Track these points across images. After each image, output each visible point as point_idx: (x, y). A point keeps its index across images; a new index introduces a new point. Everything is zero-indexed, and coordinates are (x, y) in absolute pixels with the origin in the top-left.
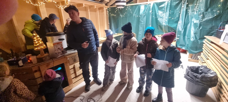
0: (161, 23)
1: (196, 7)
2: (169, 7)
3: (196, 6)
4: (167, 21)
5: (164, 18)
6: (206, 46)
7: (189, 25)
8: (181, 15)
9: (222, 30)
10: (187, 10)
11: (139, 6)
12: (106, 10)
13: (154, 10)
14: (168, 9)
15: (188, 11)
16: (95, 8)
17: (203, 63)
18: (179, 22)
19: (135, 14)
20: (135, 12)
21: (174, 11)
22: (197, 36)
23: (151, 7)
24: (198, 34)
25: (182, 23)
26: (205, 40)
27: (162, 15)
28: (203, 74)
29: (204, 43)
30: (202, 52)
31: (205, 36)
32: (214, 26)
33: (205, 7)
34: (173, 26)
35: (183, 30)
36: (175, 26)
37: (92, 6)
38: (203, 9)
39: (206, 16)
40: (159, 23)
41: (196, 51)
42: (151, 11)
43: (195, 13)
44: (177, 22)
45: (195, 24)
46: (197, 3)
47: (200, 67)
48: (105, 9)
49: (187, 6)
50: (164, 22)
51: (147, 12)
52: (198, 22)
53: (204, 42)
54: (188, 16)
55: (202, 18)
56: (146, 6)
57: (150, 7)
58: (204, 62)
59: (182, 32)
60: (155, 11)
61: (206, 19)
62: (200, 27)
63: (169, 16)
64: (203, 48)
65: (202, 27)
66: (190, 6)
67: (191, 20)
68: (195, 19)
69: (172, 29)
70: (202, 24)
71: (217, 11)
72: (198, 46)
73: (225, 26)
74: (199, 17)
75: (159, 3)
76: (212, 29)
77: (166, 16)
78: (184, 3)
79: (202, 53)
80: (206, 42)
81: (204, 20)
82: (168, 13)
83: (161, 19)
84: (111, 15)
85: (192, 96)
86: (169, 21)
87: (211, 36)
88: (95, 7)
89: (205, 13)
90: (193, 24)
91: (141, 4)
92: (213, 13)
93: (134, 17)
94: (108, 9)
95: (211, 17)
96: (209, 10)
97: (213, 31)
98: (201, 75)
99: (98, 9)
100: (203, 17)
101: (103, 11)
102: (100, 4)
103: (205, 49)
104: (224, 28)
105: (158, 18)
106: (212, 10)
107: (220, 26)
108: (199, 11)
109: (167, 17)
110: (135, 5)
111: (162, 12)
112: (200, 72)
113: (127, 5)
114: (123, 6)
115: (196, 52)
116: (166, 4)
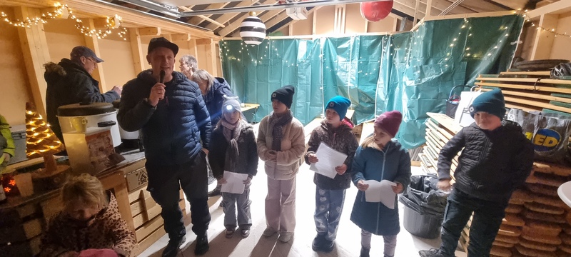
0: (344, 82)
1: (408, 54)
2: (357, 49)
3: (407, 51)
4: (354, 78)
5: (348, 72)
6: (430, 133)
7: (398, 88)
8: (381, 67)
9: (455, 102)
10: (391, 58)
11: (295, 42)
12: (217, 45)
13: (328, 54)
14: (357, 54)
15: (395, 61)
16: (189, 40)
17: (429, 167)
18: (378, 82)
19: (288, 59)
20: (286, 56)
21: (368, 58)
22: (413, 112)
23: (322, 47)
24: (416, 109)
25: (385, 85)
26: (429, 120)
27: (345, 65)
28: (432, 191)
29: (428, 128)
30: (425, 144)
31: (428, 114)
32: (441, 94)
33: (423, 56)
34: (368, 89)
35: (388, 99)
36: (372, 89)
37: (179, 34)
38: (420, 60)
39: (426, 74)
40: (340, 82)
41: (414, 142)
42: (321, 56)
43: (407, 65)
44: (375, 81)
45: (409, 88)
46: (408, 46)
47: (424, 177)
48: (213, 43)
49: (392, 50)
50: (349, 80)
51: (313, 56)
52: (413, 84)
53: (427, 124)
54: (395, 71)
55: (419, 78)
56: (309, 43)
57: (319, 46)
58: (430, 165)
59: (386, 103)
60: (330, 56)
61: (427, 79)
62: (417, 95)
63: (359, 68)
64: (426, 138)
65: (422, 96)
66: (397, 50)
67: (401, 79)
68: (408, 79)
69: (365, 95)
70: (420, 88)
71: (444, 65)
72: (418, 134)
73: (460, 94)
74: (414, 75)
75: (338, 39)
76: (438, 98)
77: (352, 68)
78: (385, 45)
79: (425, 147)
80: (430, 124)
81: (423, 81)
82: (356, 61)
83: (343, 74)
84: (229, 58)
85: (416, 239)
86: (360, 78)
87: (437, 112)
88: (189, 38)
89: (423, 67)
90: (404, 87)
91: (299, 39)
92: (438, 69)
93: (286, 66)
94: (221, 42)
95: (434, 77)
96: (431, 62)
97: (440, 102)
98: (429, 194)
99: (195, 42)
100: (422, 75)
101: (207, 48)
102: (203, 32)
103: (429, 138)
104: (458, 98)
105: (336, 72)
106: (436, 62)
107: (452, 94)
108: (414, 62)
109: (355, 71)
110: (285, 40)
111: (344, 59)
112: (427, 186)
113: (267, 38)
114: (259, 39)
115: (414, 145)
116: (352, 42)
